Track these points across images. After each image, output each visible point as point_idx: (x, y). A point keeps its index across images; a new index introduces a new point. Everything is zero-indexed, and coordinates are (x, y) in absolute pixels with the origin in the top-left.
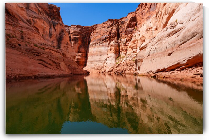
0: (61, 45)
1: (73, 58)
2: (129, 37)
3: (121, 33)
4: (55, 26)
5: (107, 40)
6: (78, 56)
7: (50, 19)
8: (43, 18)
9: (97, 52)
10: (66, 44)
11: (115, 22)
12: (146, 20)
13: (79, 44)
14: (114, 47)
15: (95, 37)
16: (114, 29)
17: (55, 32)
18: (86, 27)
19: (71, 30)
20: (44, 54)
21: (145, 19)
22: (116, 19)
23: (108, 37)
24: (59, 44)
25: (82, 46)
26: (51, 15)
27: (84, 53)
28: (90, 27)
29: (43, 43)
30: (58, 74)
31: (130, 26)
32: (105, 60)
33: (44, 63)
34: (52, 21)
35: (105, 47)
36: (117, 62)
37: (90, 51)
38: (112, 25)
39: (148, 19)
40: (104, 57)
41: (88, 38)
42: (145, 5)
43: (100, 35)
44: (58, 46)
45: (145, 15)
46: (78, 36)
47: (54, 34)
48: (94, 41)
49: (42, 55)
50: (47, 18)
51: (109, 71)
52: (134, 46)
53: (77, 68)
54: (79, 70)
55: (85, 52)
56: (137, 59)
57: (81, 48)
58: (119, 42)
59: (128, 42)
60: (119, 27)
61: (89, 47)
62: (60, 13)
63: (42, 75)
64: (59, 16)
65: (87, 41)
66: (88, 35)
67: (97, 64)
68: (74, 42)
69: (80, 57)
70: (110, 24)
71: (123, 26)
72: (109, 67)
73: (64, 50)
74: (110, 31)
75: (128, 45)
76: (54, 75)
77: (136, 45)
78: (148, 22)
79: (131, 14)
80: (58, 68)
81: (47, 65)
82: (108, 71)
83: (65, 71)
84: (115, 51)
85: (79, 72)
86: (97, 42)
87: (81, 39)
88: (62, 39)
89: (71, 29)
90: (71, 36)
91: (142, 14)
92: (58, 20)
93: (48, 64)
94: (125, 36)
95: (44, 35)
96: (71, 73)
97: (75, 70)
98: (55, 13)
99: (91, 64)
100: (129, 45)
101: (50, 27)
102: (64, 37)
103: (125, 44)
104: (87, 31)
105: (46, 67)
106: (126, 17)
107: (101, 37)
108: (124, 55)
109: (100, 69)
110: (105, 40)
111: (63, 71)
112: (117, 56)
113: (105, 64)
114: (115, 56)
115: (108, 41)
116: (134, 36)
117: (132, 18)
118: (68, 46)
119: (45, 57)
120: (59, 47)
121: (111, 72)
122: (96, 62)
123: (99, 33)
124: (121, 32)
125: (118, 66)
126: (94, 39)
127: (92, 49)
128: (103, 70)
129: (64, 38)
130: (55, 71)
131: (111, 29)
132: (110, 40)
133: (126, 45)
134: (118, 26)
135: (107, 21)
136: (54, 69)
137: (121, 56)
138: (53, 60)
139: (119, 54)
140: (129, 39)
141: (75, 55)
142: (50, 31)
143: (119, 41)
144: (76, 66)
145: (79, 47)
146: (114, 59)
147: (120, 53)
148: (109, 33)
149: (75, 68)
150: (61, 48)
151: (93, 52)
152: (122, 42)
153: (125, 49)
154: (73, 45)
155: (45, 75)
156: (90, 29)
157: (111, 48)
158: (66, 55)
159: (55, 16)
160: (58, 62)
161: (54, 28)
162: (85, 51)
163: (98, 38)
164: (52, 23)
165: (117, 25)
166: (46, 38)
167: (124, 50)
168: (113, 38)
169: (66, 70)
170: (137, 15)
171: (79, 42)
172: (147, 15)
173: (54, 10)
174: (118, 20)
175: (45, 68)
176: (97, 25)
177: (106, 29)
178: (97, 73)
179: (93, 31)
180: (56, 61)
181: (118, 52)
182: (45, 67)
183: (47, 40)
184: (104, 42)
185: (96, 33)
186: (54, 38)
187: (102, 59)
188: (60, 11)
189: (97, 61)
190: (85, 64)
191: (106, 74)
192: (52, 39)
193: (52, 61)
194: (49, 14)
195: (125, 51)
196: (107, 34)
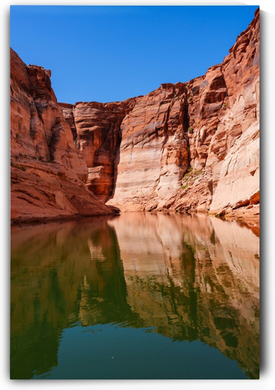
0: (55, 153)
1: (82, 181)
2: (212, 124)
3: (192, 115)
4: (42, 113)
5: (160, 132)
6: (93, 174)
7: (30, 99)
8: (17, 100)
9: (136, 162)
10: (66, 151)
11: (177, 90)
12: (245, 87)
13: (96, 145)
14: (176, 149)
15: (131, 129)
16: (177, 107)
17: (42, 125)
18: (110, 105)
19: (77, 114)
20: (25, 179)
21: (242, 84)
22: (180, 83)
23: (163, 125)
24: (52, 151)
25: (103, 150)
26: (33, 90)
27: (108, 165)
28: (119, 105)
29: (20, 154)
30: (52, 216)
31: (212, 98)
32: (157, 180)
33: (27, 197)
34: (35, 103)
35: (155, 150)
36: (184, 184)
37: (121, 161)
38: (171, 96)
39: (247, 85)
40: (154, 174)
41: (117, 131)
42: (242, 51)
43: (144, 121)
44: (48, 156)
45: (241, 76)
46: (92, 126)
47: (40, 130)
48: (129, 138)
49: (23, 181)
50: (24, 96)
51: (164, 207)
52: (219, 147)
53: (90, 203)
54: (93, 206)
55: (110, 164)
56: (212, 180)
57: (101, 154)
58: (188, 138)
59: (209, 137)
60: (188, 100)
61: (119, 152)
62: (50, 83)
63: (25, 218)
64: (50, 89)
65: (113, 138)
66: (116, 125)
67: (138, 190)
68: (84, 142)
69: (98, 176)
70: (165, 95)
71: (197, 98)
72: (165, 198)
73: (61, 163)
74: (166, 112)
75: (209, 144)
76: (45, 218)
77: (224, 143)
78: (248, 91)
79: (214, 69)
80: (52, 205)
81: (32, 200)
82: (162, 206)
83: (65, 209)
84: (180, 158)
85: (95, 212)
86: (136, 138)
87: (100, 134)
88: (58, 141)
89: (76, 112)
90: (78, 129)
91: (236, 72)
92: (47, 100)
93: (34, 198)
94: (201, 123)
95: (20, 135)
96: (77, 213)
97: (85, 207)
98: (42, 84)
99: (125, 191)
100: (212, 143)
101: (32, 116)
102: (61, 135)
103: (203, 141)
104: (113, 113)
105: (30, 204)
106: (203, 76)
107: (146, 127)
108: (200, 167)
109: (144, 202)
110: (156, 133)
111: (61, 209)
112: (184, 170)
113: (157, 189)
114: (179, 171)
115: (161, 136)
116: (222, 122)
117: (216, 79)
118: (71, 154)
119: (28, 186)
120: (51, 158)
121: (170, 208)
122: (136, 187)
123: (141, 118)
124: (191, 112)
125: (185, 194)
126: (129, 132)
127: (125, 157)
128: (151, 204)
129: (62, 137)
130: (47, 210)
131: (169, 107)
132: (167, 133)
133: (205, 143)
134: (186, 98)
135: (160, 89)
136: (45, 207)
137: (193, 171)
138: (43, 190)
139: (189, 166)
140: (212, 128)
141: (86, 173)
142: (30, 125)
143: (189, 135)
144: (88, 199)
145: (96, 152)
146: (177, 177)
147: (192, 163)
148: (163, 117)
149: (86, 203)
150: (55, 161)
151: (129, 163)
152: (196, 137)
153: (201, 153)
154: (81, 149)
155: (31, 217)
156: (120, 108)
157: (170, 152)
158: (66, 175)
159: (42, 90)
160: (51, 192)
161: (40, 117)
162: (109, 161)
163: (139, 129)
164: (35, 108)
165: (183, 97)
166: (24, 140)
167: (200, 156)
168: (174, 129)
169: (68, 208)
170: (225, 73)
171: (95, 141)
172: (247, 76)
173: (38, 78)
174: (185, 85)
175: (29, 206)
176: (135, 98)
177: (156, 108)
178: (139, 211)
179: (128, 114)
180: (47, 191)
181: (184, 161)
182: (28, 204)
183: (27, 145)
184: (153, 138)
185: (133, 119)
186: (39, 139)
187: (149, 178)
188: (50, 78)
189: (138, 184)
190: (110, 190)
191: (158, 213)
192: (36, 142)
193: (40, 192)
194: (29, 88)
195: (202, 158)
196: (160, 118)
